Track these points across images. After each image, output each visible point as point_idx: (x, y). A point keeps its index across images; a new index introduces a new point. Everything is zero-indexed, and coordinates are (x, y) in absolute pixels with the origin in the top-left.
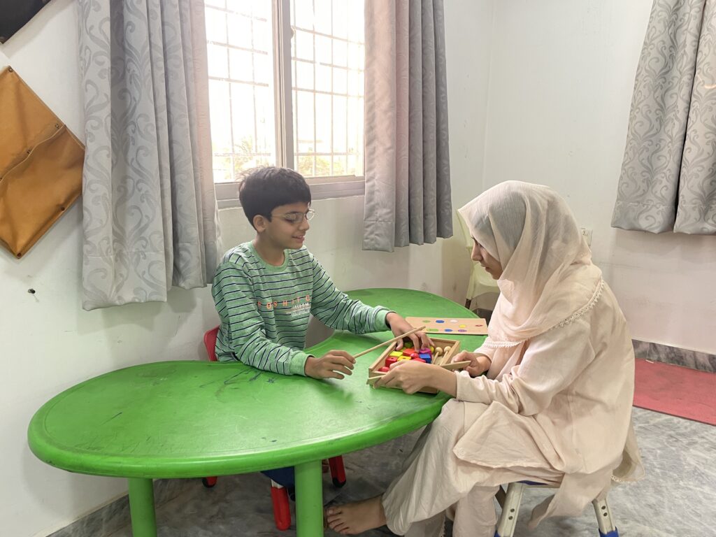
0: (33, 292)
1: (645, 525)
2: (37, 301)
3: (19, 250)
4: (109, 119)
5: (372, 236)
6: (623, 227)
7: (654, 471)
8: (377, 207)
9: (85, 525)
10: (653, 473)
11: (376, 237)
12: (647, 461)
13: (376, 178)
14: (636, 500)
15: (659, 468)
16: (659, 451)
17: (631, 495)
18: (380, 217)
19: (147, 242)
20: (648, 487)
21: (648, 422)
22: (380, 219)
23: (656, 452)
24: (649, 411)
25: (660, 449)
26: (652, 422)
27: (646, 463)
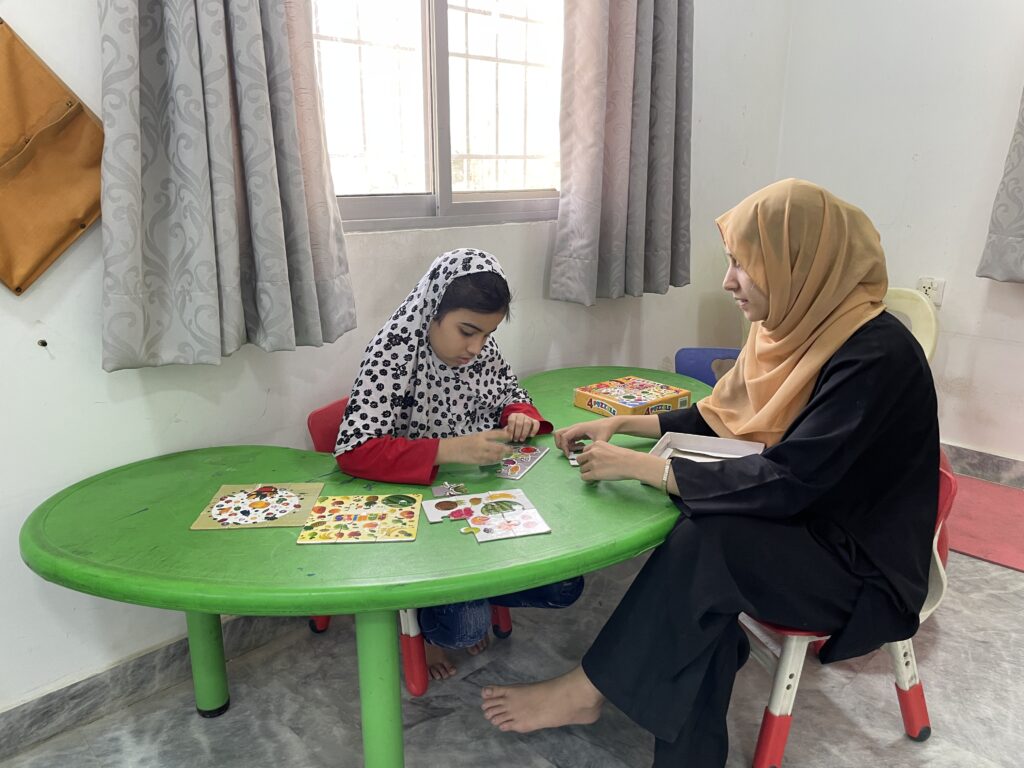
0: (44, 344)
1: (968, 749)
2: (52, 357)
3: (16, 283)
4: (137, 94)
5: (564, 280)
6: (995, 276)
7: (998, 665)
8: (572, 235)
9: (129, 672)
10: (998, 669)
11: (569, 281)
12: (991, 649)
13: (573, 191)
14: (959, 710)
15: (1009, 662)
16: (1014, 635)
17: (954, 702)
18: (575, 251)
19: (192, 276)
20: (985, 690)
21: (1005, 588)
22: (575, 255)
23: (1010, 637)
24: (1011, 571)
25: (1016, 631)
26: (1012, 589)
27: (989, 651)
